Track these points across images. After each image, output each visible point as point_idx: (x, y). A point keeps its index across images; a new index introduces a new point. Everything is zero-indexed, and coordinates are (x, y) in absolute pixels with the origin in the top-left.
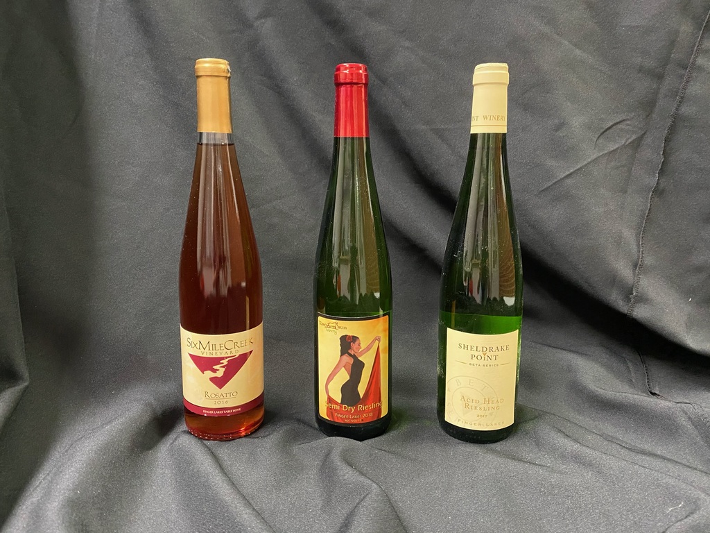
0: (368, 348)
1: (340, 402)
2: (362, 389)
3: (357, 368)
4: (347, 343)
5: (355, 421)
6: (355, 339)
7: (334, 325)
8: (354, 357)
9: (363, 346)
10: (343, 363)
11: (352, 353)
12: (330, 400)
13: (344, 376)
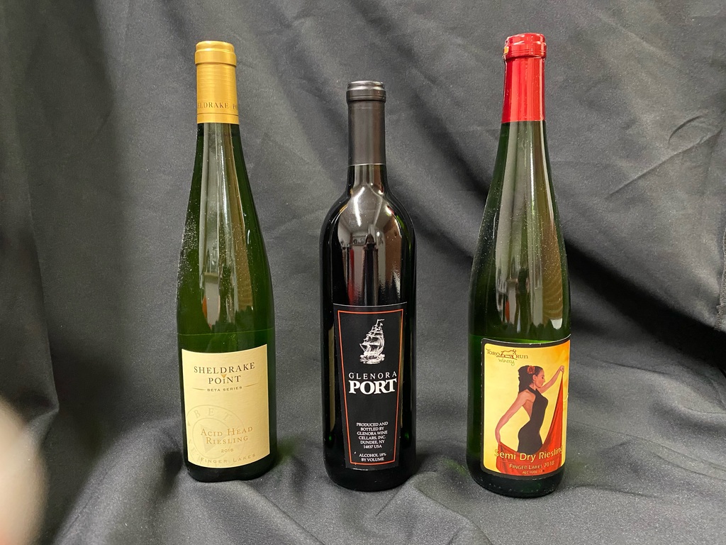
0: (552, 381)
1: (516, 449)
2: (544, 433)
3: (538, 406)
4: (527, 376)
5: (535, 473)
6: (538, 370)
7: (511, 353)
8: (537, 393)
9: (547, 379)
10: (523, 401)
11: (534, 388)
12: (502, 448)
13: (522, 418)
